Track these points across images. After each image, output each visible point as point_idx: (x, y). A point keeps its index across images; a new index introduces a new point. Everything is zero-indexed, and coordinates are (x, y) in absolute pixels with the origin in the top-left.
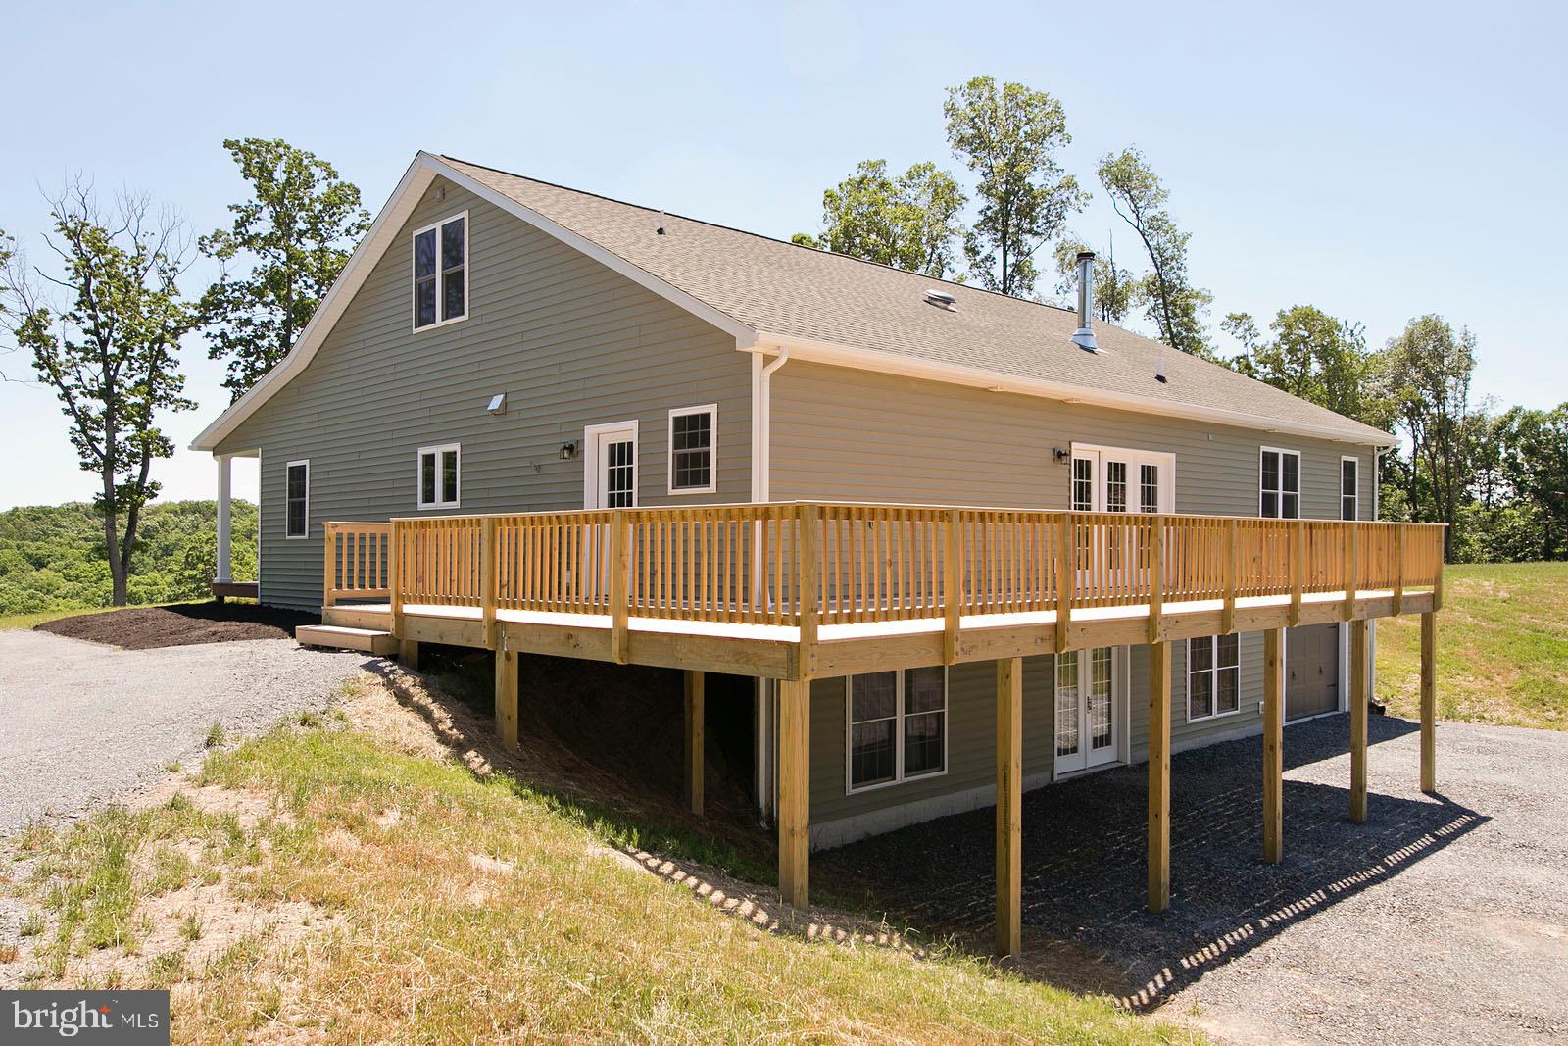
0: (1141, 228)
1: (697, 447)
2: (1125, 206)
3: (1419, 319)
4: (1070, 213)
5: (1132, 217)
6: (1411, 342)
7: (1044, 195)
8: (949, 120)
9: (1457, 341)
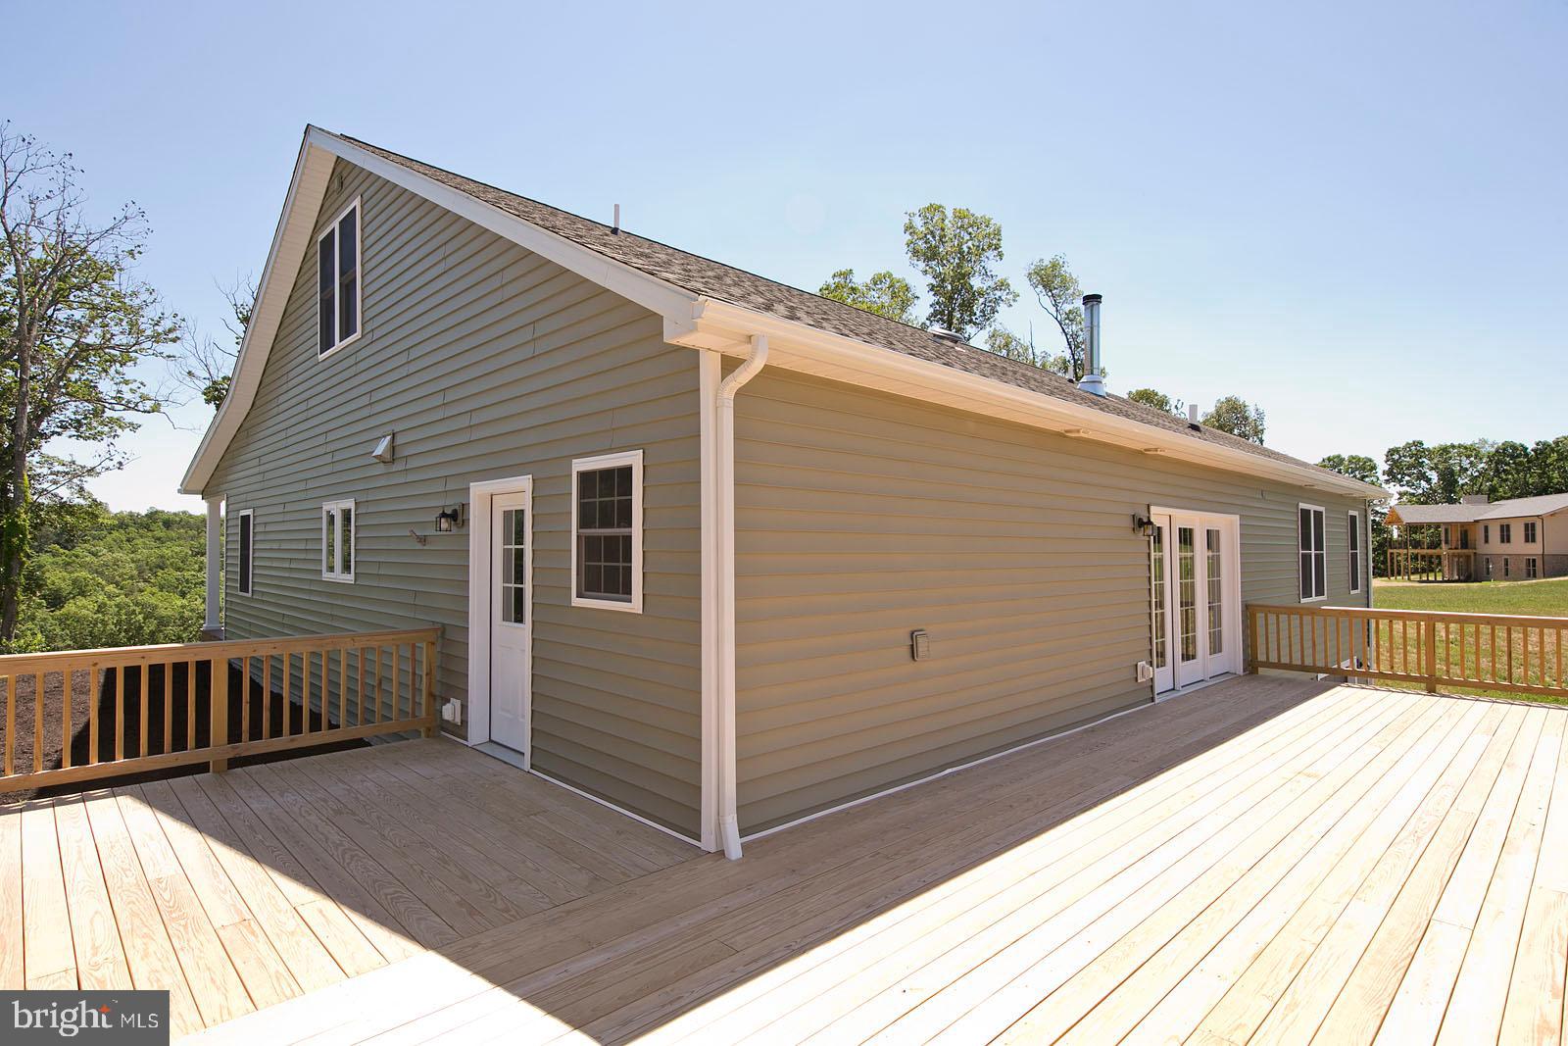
0: (1059, 319)
1: (612, 526)
2: (1047, 301)
3: (1223, 399)
4: (1002, 308)
5: (1053, 310)
6: (1219, 414)
7: (981, 294)
8: (908, 237)
9: (1252, 414)
